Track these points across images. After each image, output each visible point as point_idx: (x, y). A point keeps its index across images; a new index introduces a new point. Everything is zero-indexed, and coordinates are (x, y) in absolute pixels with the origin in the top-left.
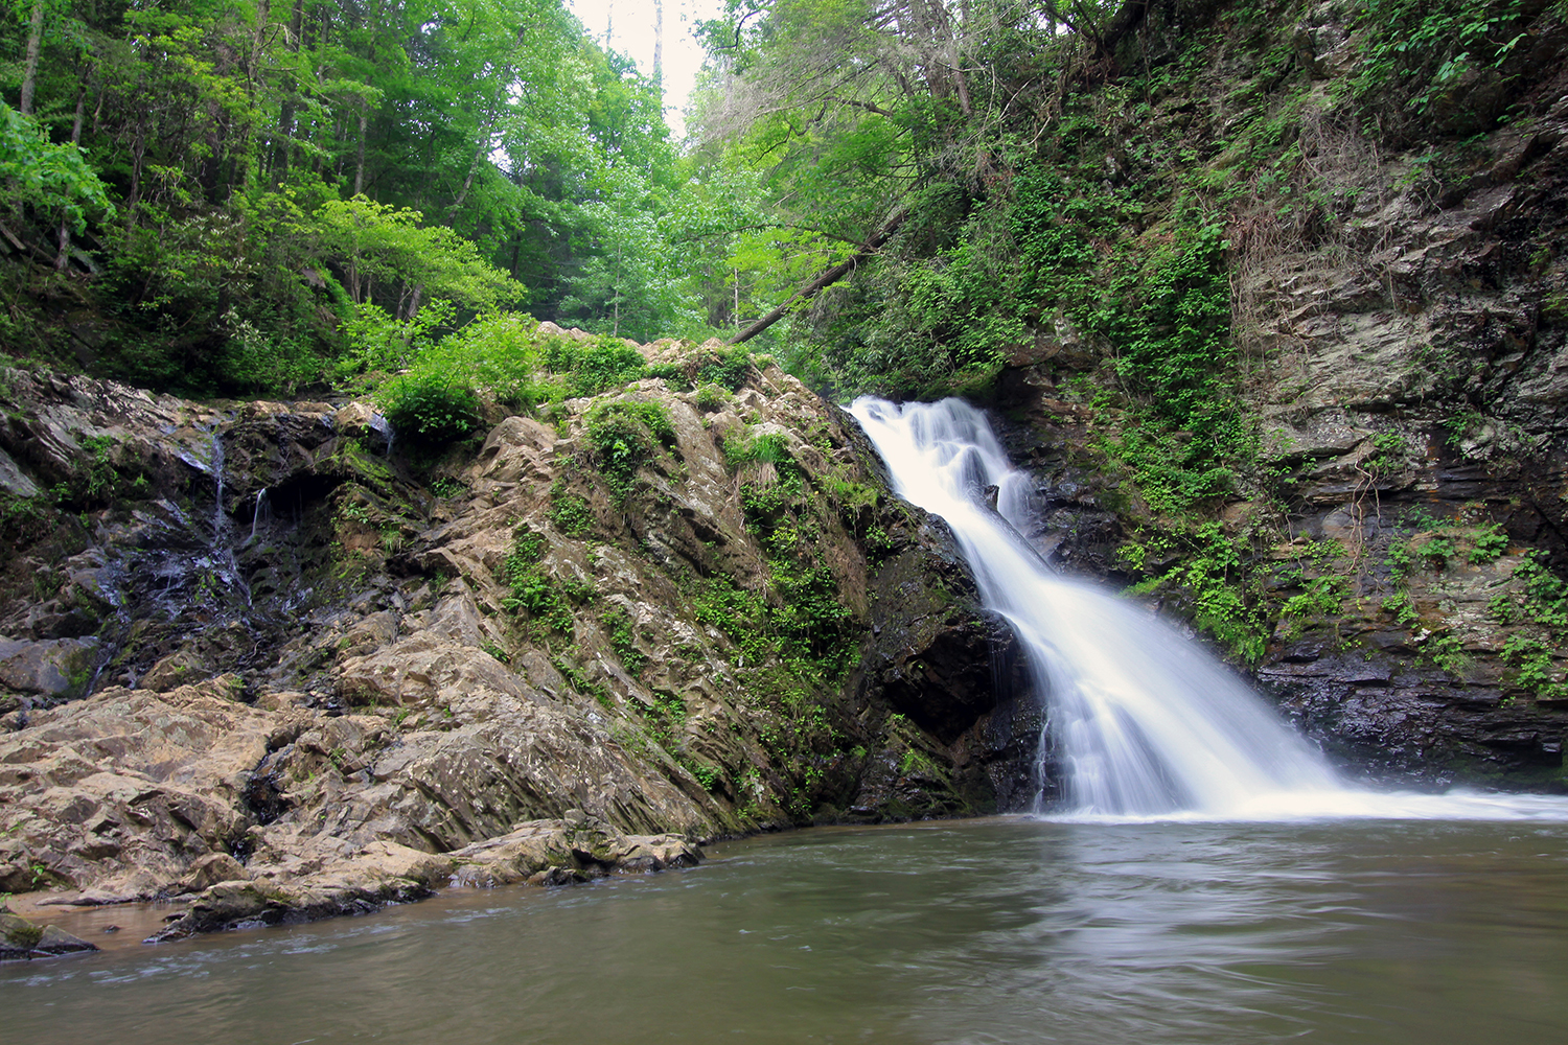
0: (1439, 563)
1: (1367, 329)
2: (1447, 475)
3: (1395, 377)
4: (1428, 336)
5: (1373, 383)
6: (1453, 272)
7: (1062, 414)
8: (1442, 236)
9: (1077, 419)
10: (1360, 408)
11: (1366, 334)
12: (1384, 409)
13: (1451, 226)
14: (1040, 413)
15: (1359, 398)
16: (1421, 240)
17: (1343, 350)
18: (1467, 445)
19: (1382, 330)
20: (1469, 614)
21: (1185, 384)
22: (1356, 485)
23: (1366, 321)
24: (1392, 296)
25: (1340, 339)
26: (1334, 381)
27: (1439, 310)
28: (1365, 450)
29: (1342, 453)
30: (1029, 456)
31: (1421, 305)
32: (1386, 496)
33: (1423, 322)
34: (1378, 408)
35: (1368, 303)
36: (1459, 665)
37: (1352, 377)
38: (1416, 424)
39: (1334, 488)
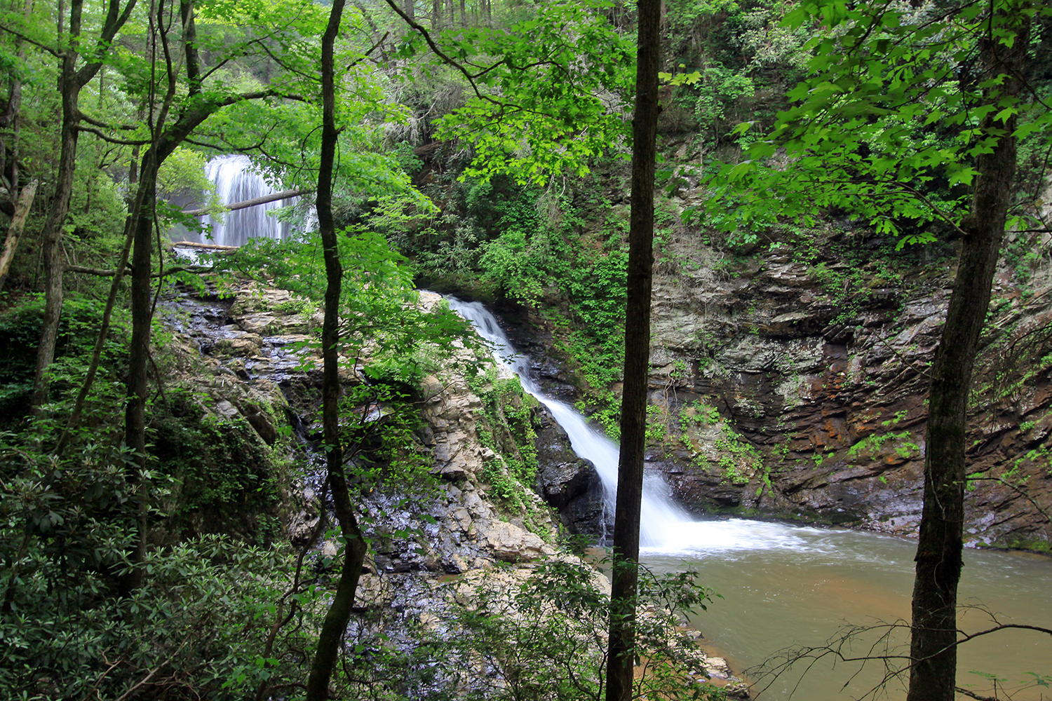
0: (699, 424)
1: (681, 317)
2: (698, 382)
3: (688, 340)
4: (702, 326)
5: (679, 341)
6: (720, 306)
7: (538, 324)
8: (720, 291)
9: (546, 328)
10: (671, 349)
11: (680, 319)
12: (679, 352)
13: (728, 289)
14: (526, 321)
15: (672, 345)
16: (712, 290)
17: (669, 323)
18: (706, 371)
19: (685, 318)
20: (708, 446)
22: (666, 383)
23: (680, 313)
24: (694, 306)
25: (668, 318)
26: (664, 335)
27: (710, 317)
28: (671, 368)
29: (661, 367)
30: (526, 347)
31: (701, 314)
32: (677, 389)
33: (701, 319)
34: (677, 350)
35: (685, 307)
36: (706, 467)
37: (671, 336)
38: (689, 359)
39: (657, 382)
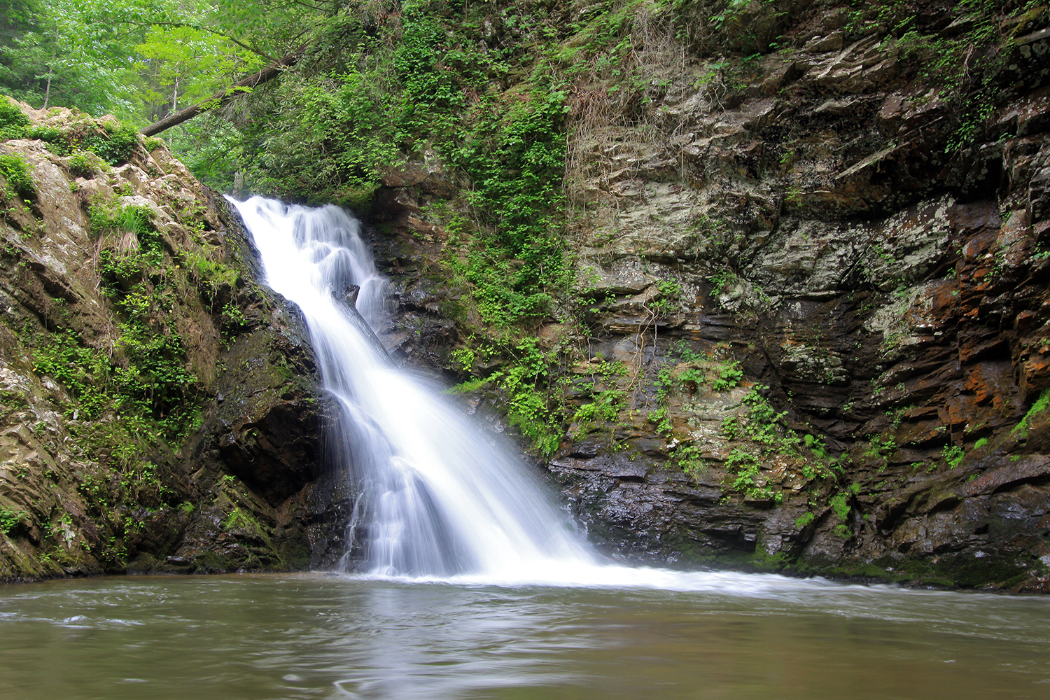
0: (692, 388)
1: (663, 195)
2: (707, 320)
3: (679, 238)
4: (706, 208)
5: (664, 240)
6: (727, 159)
7: (423, 233)
8: (724, 131)
9: (435, 238)
10: (652, 259)
11: (663, 200)
12: (669, 262)
13: (732, 123)
14: (405, 228)
15: (652, 251)
16: (710, 130)
17: (645, 210)
18: (724, 298)
19: (674, 198)
20: (708, 430)
21: (524, 220)
22: (642, 320)
23: (664, 189)
24: (683, 172)
25: (643, 200)
26: (635, 234)
27: (715, 188)
28: (652, 293)
29: (635, 293)
30: (391, 265)
31: (703, 183)
32: (663, 331)
33: (704, 197)
34: (666, 261)
35: (666, 175)
36: (695, 469)
37: (649, 233)
38: (690, 277)
39: (625, 321)
